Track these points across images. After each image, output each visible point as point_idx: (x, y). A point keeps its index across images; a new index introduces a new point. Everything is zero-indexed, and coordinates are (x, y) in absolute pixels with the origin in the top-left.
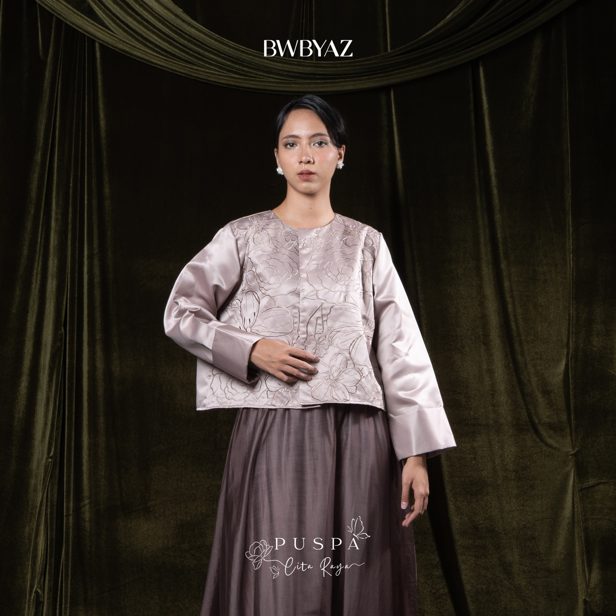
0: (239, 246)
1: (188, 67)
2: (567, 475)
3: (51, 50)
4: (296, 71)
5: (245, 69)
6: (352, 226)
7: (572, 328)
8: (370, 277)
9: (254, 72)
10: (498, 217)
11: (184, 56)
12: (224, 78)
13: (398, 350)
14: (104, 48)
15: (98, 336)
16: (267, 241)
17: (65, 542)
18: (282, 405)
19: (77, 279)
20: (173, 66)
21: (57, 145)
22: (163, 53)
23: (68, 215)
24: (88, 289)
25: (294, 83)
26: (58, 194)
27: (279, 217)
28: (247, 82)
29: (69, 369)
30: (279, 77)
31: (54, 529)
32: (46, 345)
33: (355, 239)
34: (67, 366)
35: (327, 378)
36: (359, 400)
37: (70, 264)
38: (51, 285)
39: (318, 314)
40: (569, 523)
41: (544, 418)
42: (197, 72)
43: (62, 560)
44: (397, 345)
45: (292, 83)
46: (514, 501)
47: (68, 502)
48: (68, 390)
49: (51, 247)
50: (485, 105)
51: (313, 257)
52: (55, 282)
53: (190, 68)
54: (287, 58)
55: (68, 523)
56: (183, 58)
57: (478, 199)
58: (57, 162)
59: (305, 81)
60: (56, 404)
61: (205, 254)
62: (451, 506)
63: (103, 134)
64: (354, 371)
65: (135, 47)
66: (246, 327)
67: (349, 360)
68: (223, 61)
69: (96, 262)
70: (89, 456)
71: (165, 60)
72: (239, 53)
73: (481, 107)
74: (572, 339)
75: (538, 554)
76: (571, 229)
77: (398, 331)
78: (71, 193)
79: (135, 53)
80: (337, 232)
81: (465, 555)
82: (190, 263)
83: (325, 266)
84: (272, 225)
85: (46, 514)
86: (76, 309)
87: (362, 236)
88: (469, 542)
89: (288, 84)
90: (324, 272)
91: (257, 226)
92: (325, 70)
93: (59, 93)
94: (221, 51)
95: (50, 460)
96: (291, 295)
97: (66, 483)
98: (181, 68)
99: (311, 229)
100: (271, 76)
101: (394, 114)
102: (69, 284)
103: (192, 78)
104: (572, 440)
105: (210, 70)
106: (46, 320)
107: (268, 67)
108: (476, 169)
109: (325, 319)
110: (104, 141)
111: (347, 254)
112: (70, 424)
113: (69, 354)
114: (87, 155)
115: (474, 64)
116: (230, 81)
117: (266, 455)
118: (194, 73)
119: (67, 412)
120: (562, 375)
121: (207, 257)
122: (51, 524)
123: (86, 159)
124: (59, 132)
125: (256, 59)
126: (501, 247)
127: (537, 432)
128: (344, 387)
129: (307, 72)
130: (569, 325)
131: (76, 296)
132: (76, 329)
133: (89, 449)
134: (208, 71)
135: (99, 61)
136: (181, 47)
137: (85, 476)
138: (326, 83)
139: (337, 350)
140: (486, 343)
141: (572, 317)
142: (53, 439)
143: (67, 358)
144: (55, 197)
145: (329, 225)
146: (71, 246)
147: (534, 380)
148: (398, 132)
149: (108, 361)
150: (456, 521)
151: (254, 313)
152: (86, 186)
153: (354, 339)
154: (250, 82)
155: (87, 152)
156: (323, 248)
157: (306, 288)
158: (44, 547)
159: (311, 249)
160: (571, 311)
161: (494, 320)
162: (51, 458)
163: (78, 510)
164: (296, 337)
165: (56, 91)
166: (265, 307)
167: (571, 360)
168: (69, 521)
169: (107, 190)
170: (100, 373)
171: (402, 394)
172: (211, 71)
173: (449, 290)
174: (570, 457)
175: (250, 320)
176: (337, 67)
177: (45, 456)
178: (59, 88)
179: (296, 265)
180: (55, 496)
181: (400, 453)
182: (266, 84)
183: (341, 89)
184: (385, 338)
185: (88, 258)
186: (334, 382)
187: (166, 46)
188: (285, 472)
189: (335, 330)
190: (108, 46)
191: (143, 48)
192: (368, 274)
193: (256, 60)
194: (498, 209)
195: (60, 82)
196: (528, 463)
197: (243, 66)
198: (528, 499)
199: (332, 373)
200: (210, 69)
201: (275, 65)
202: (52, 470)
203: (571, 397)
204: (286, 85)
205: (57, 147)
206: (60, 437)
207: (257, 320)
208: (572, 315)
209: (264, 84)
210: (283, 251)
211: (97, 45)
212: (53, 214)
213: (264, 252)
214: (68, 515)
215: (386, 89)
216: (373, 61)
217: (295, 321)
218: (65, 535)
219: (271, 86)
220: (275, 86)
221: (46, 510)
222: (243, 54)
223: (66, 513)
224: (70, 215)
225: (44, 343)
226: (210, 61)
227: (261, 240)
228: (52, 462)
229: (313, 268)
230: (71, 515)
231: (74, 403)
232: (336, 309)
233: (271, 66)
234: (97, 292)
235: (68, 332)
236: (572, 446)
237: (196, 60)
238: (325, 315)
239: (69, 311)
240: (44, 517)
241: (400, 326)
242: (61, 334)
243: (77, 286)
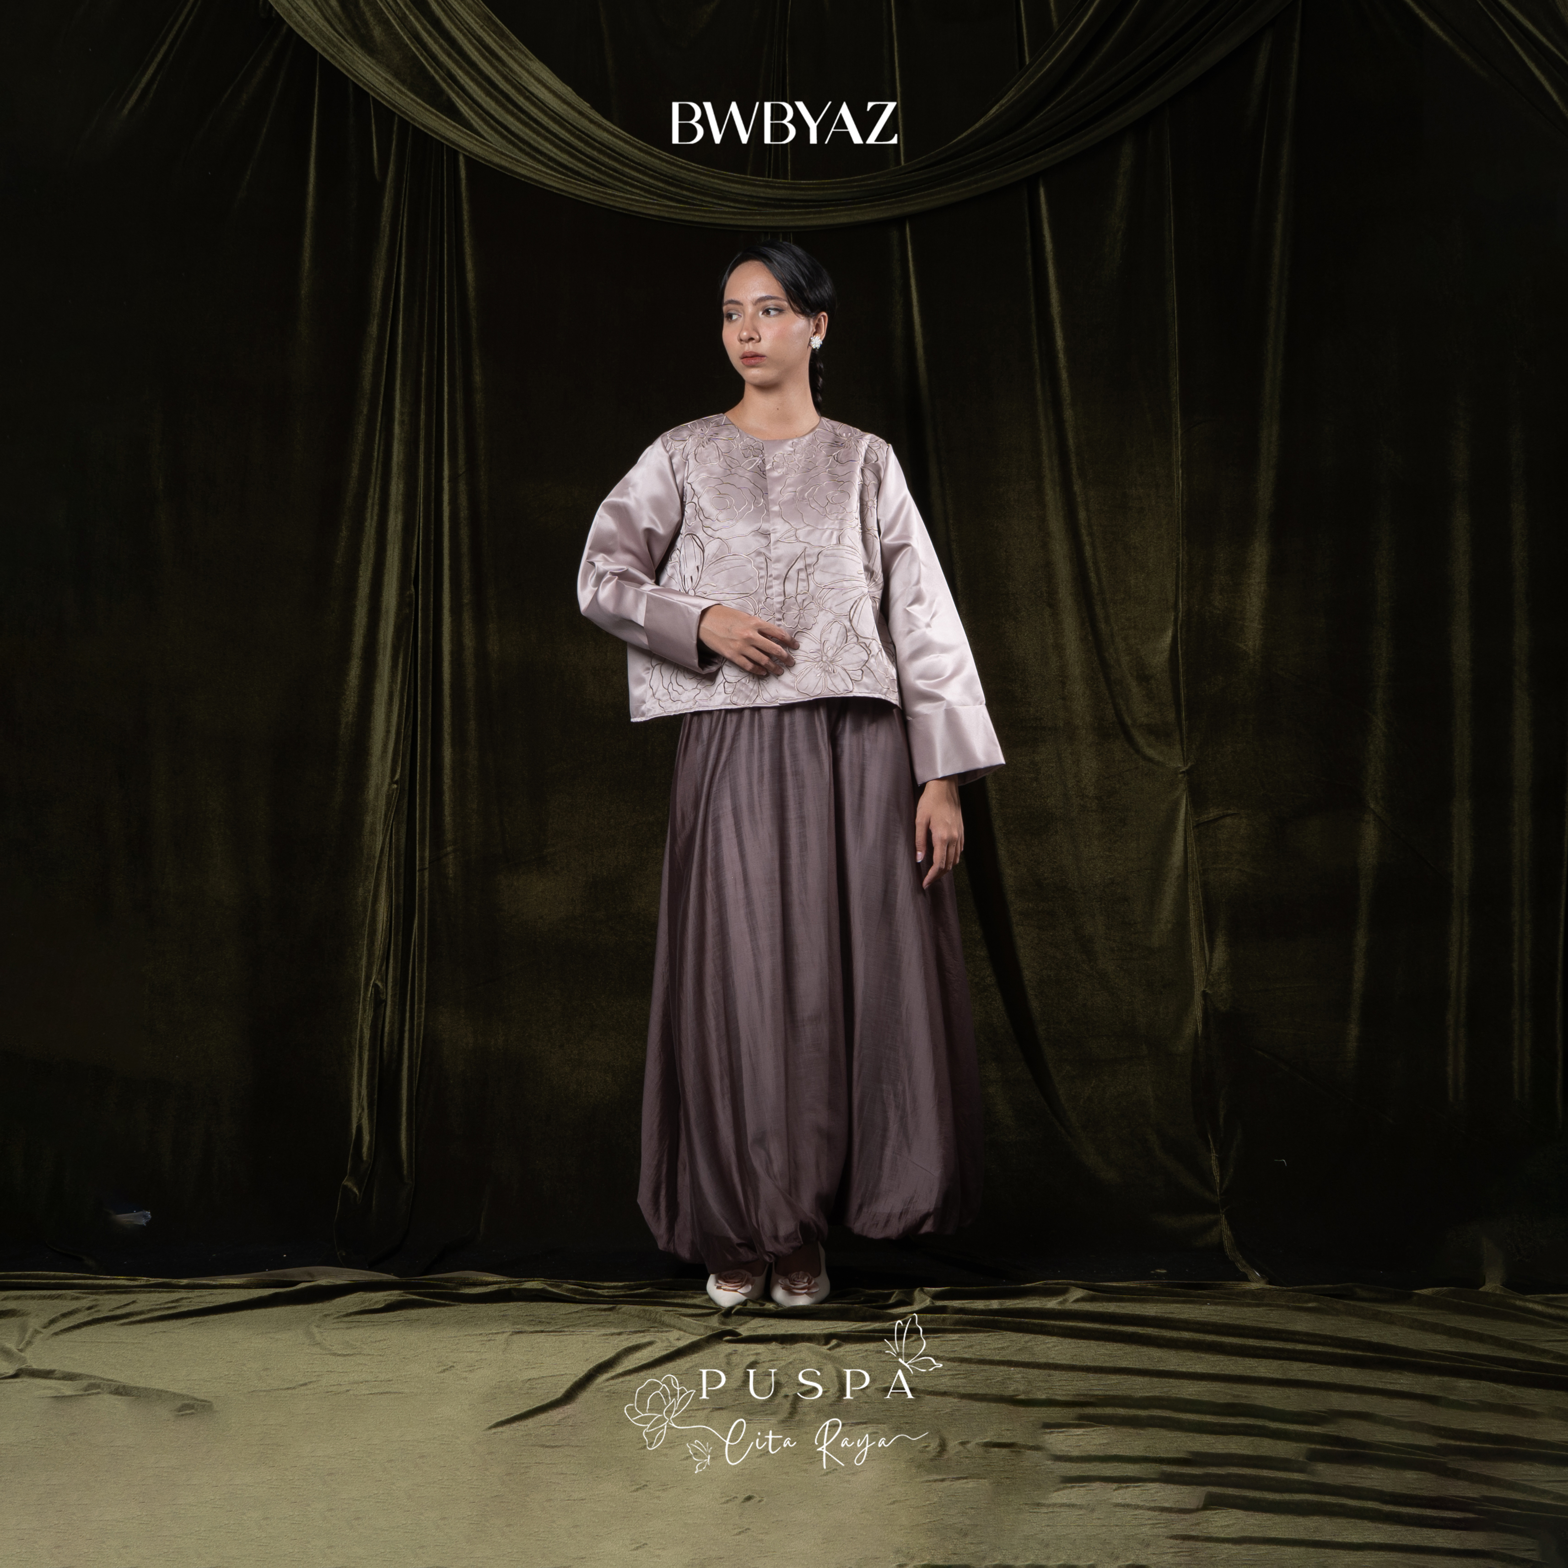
0: (675, 467)
1: (599, 191)
2: (1176, 804)
3: (392, 167)
4: (762, 195)
5: (685, 193)
6: (847, 434)
7: (1182, 581)
8: (872, 509)
9: (699, 197)
10: (1068, 414)
11: (593, 175)
12: (653, 207)
13: (915, 617)
14: (473, 163)
15: (466, 599)
16: (716, 458)
17: (418, 910)
18: (747, 702)
19: (433, 513)
20: (576, 189)
21: (401, 310)
22: (561, 169)
23: (420, 415)
24: (451, 528)
25: (760, 214)
26: (403, 384)
27: (734, 423)
28: (688, 212)
29: (422, 649)
30: (737, 205)
31: (402, 891)
32: (387, 612)
33: (851, 452)
34: (419, 644)
35: (818, 660)
36: (867, 691)
37: (423, 489)
38: (395, 522)
39: (800, 565)
40: (1179, 876)
41: (1140, 717)
42: (613, 198)
43: (413, 937)
44: (915, 609)
45: (756, 214)
46: (1096, 843)
47: (422, 850)
48: (421, 681)
49: (394, 464)
50: (1049, 246)
51: (788, 481)
52: (400, 517)
53: (602, 192)
54: (749, 177)
55: (422, 881)
56: (592, 177)
57: (1039, 386)
58: (403, 336)
59: (776, 211)
60: (403, 701)
61: (627, 484)
62: (1002, 852)
63: (471, 292)
64: (858, 647)
65: (518, 161)
66: (687, 590)
67: (850, 631)
68: (651, 181)
69: (462, 487)
70: (453, 780)
71: (564, 180)
72: (676, 169)
73: (1043, 247)
74: (1182, 597)
75: (1132, 922)
76: (1179, 432)
77: (915, 588)
78: (423, 383)
79: (519, 170)
80: (822, 444)
81: (1022, 925)
82: (607, 500)
83: (806, 494)
84: (724, 435)
85: (389, 868)
86: (432, 557)
87: (861, 447)
88: (1028, 906)
89: (750, 214)
90: (805, 502)
91: (701, 436)
92: (807, 193)
93: (405, 231)
94: (649, 166)
95: (395, 786)
96: (753, 535)
97: (419, 821)
98: (588, 193)
99: (783, 441)
100: (725, 203)
101: (910, 259)
102: (421, 521)
103: (606, 207)
104: (1183, 750)
105: (632, 195)
106: (387, 575)
107: (719, 189)
108: (1036, 341)
109: (810, 570)
110: (472, 304)
111: (840, 474)
112: (424, 731)
113: (422, 626)
114: (448, 325)
115: (1031, 183)
116: (663, 211)
117: (730, 785)
118: (609, 199)
119: (419, 713)
120: (1167, 652)
121: (630, 489)
122: (397, 882)
123: (446, 332)
124: (404, 290)
125: (702, 177)
126: (1073, 459)
127: (1130, 739)
128: (844, 672)
129: (779, 197)
130: (1177, 576)
131: (432, 538)
132: (432, 588)
133: (453, 769)
134: (629, 196)
135: (464, 182)
136: (589, 160)
137: (447, 811)
138: (809, 213)
139: (831, 617)
140: (1052, 603)
141: (1182, 564)
142: (399, 755)
143: (420, 631)
144: (400, 389)
145: (812, 434)
146: (424, 462)
147: (1125, 659)
148: (917, 285)
149: (481, 636)
150: (1010, 875)
151: (698, 567)
152: (446, 372)
153: (856, 598)
154: (693, 213)
155: (447, 320)
156: (803, 468)
157: (779, 527)
158: (387, 917)
159: (784, 469)
160: (1181, 555)
161: (1063, 570)
162: (396, 783)
163: (437, 861)
164: (763, 598)
165: (400, 228)
166: (715, 555)
167: (1181, 629)
168: (423, 878)
169: (478, 378)
170: (469, 655)
171: (921, 684)
172: (633, 197)
173: (996, 525)
174: (1180, 776)
175: (691, 577)
176: (823, 189)
177: (387, 780)
178: (405, 223)
179: (759, 492)
180: (403, 841)
181: (922, 774)
182: (716, 215)
183: (831, 222)
184: (897, 600)
185: (449, 481)
186: (829, 666)
187: (565, 159)
188: (761, 809)
189: (827, 587)
190: (477, 159)
191: (530, 162)
192: (870, 503)
193: (702, 179)
194: (1068, 402)
195: (406, 215)
196: (1118, 786)
197: (682, 188)
198: (1117, 840)
199: (825, 651)
200: (633, 193)
201: (730, 187)
202: (398, 802)
203: (1182, 685)
204: (748, 217)
205: (401, 313)
206: (409, 751)
207: (702, 577)
208: (1182, 561)
209: (713, 215)
210: (740, 472)
211: (461, 158)
212: (397, 415)
213: (711, 474)
214: (422, 870)
215: (898, 222)
216: (879, 180)
217: (760, 575)
218: (419, 900)
219: (725, 218)
220: (731, 219)
221: (388, 862)
222: (681, 171)
223: (419, 866)
224: (423, 416)
225: (384, 609)
226: (633, 182)
227: (707, 457)
228: (397, 788)
229: (789, 497)
230: (426, 869)
231: (430, 700)
232: (826, 556)
233: (724, 188)
234: (464, 532)
235: (420, 592)
236: (1184, 761)
237: (610, 181)
238: (810, 565)
239: (422, 561)
240: (386, 873)
241: (918, 582)
242: (410, 596)
243: (433, 523)
